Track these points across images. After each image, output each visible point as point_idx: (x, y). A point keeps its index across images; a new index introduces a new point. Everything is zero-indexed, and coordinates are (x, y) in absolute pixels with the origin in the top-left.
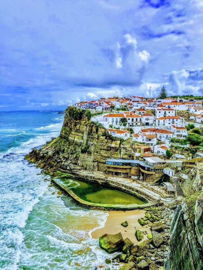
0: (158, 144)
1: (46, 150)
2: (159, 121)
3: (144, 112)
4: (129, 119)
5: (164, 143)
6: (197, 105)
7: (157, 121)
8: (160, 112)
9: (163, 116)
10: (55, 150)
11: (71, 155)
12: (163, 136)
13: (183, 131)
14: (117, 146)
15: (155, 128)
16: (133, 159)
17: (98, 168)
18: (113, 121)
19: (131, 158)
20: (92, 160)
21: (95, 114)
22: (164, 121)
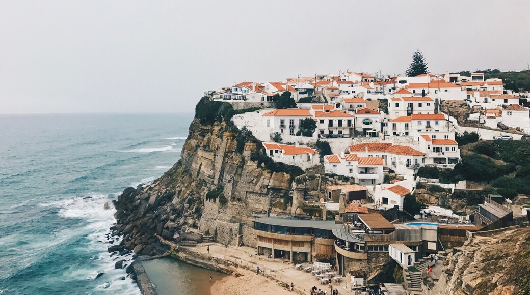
0: (387, 180)
1: (149, 191)
2: (394, 125)
3: (361, 106)
4: (322, 122)
5: (402, 179)
6: (490, 88)
7: (390, 125)
8: (397, 105)
9: (405, 114)
10: (165, 193)
11: (188, 205)
12: (400, 160)
13: (450, 149)
14: (283, 184)
15: (384, 142)
16: (320, 218)
17: (241, 237)
18: (282, 126)
19: (315, 216)
20: (228, 217)
21: (243, 111)
22: (407, 126)
